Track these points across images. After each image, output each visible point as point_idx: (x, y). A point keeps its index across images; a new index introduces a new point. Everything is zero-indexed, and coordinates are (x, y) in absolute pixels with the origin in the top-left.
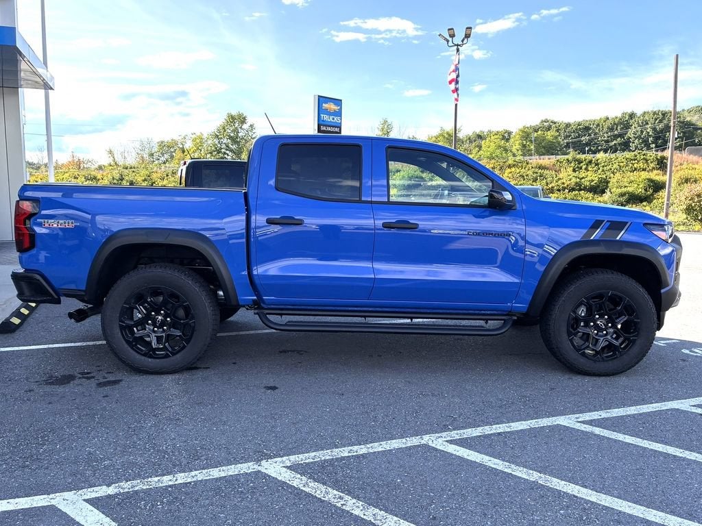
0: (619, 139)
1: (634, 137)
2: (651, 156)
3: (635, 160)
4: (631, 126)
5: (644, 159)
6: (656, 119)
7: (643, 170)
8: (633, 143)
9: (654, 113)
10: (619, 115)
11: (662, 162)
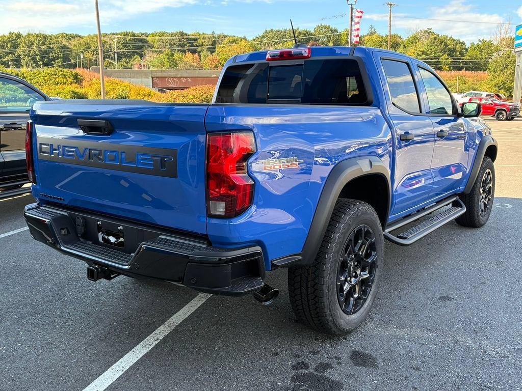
0: (10, 55)
1: (24, 54)
2: (67, 73)
3: (55, 75)
4: (20, 44)
5: (62, 74)
6: (40, 41)
7: (64, 84)
8: (23, 59)
9: (37, 36)
10: (7, 34)
11: (76, 77)
